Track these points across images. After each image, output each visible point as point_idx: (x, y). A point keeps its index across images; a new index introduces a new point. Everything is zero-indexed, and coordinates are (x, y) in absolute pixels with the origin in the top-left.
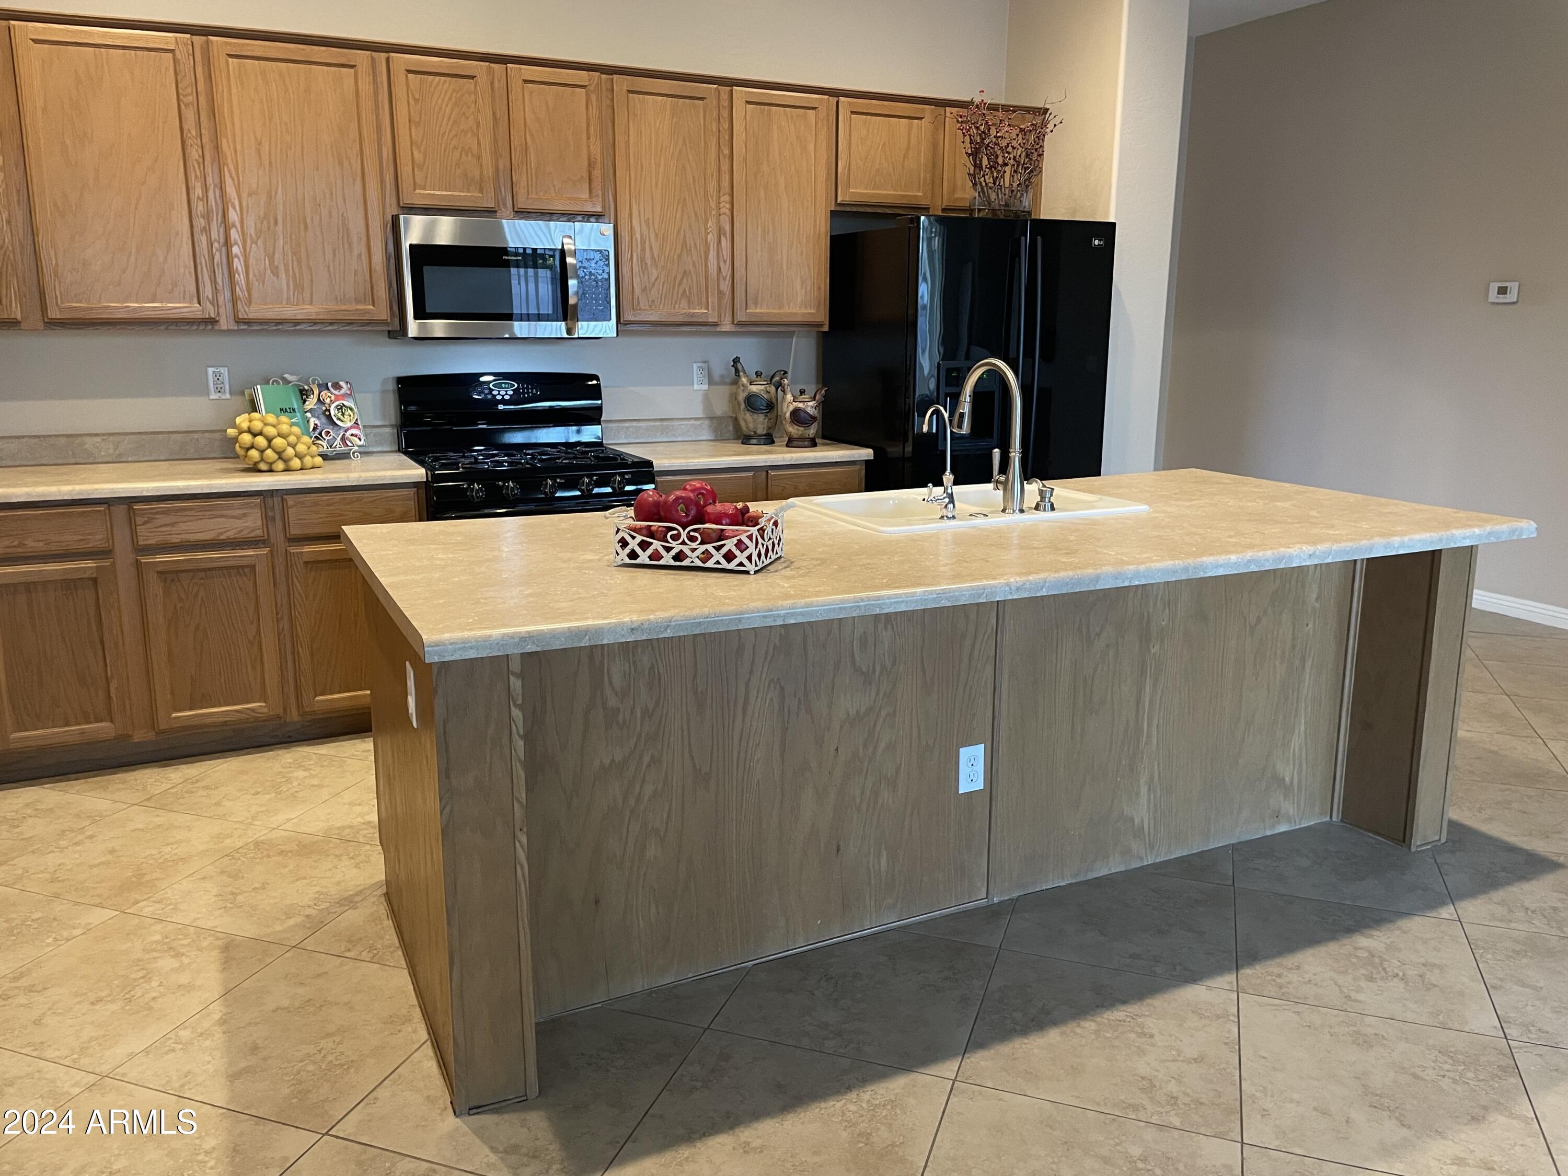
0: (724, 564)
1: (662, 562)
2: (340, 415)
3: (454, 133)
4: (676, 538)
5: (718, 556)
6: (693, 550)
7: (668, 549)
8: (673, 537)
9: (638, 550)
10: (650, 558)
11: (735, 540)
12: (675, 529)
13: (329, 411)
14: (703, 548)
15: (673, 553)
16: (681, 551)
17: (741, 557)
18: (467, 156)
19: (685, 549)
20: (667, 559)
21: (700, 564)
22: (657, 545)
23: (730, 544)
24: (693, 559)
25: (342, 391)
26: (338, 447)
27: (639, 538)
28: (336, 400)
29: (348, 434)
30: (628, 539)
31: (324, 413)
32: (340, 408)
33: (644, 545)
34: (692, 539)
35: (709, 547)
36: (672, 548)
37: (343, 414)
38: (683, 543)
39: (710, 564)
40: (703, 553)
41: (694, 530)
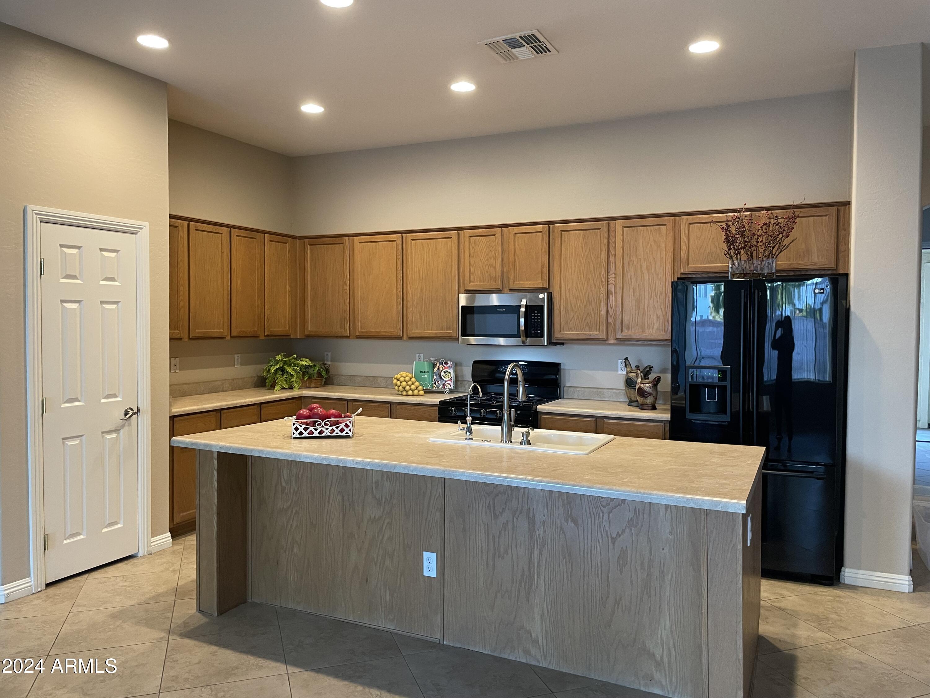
0: (340, 434)
1: (313, 435)
2: (445, 375)
3: (486, 259)
4: (319, 425)
5: (337, 431)
6: (327, 429)
7: (316, 430)
8: (317, 425)
9: (303, 431)
10: (308, 434)
11: (344, 424)
12: (319, 421)
13: (441, 373)
14: (331, 428)
15: (318, 431)
16: (322, 430)
17: (347, 430)
18: (491, 267)
19: (323, 429)
20: (316, 434)
21: (330, 434)
22: (311, 428)
23: (342, 426)
24: (327, 433)
25: (448, 366)
26: (441, 388)
27: (304, 426)
28: (444, 369)
29: (446, 383)
30: (299, 427)
31: (439, 374)
32: (445, 372)
33: (305, 429)
34: (327, 425)
35: (334, 427)
36: (318, 429)
37: (446, 375)
38: (323, 427)
39: (334, 434)
40: (331, 430)
41: (328, 421)
